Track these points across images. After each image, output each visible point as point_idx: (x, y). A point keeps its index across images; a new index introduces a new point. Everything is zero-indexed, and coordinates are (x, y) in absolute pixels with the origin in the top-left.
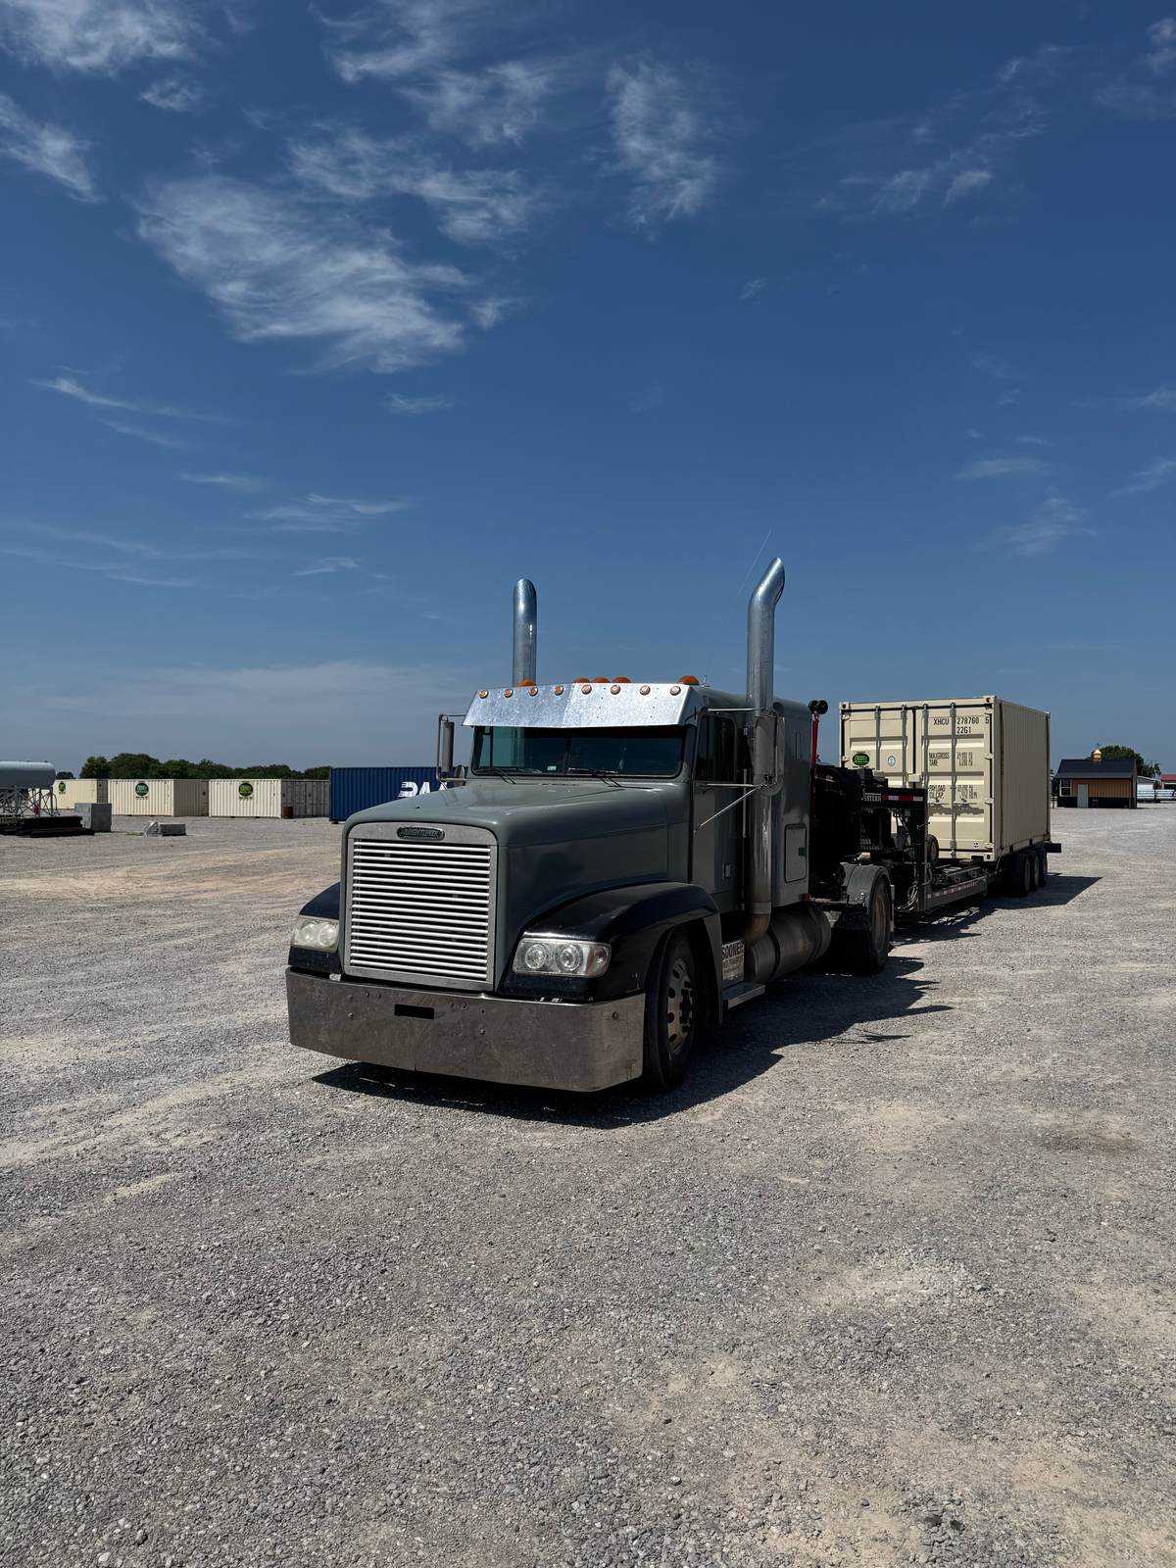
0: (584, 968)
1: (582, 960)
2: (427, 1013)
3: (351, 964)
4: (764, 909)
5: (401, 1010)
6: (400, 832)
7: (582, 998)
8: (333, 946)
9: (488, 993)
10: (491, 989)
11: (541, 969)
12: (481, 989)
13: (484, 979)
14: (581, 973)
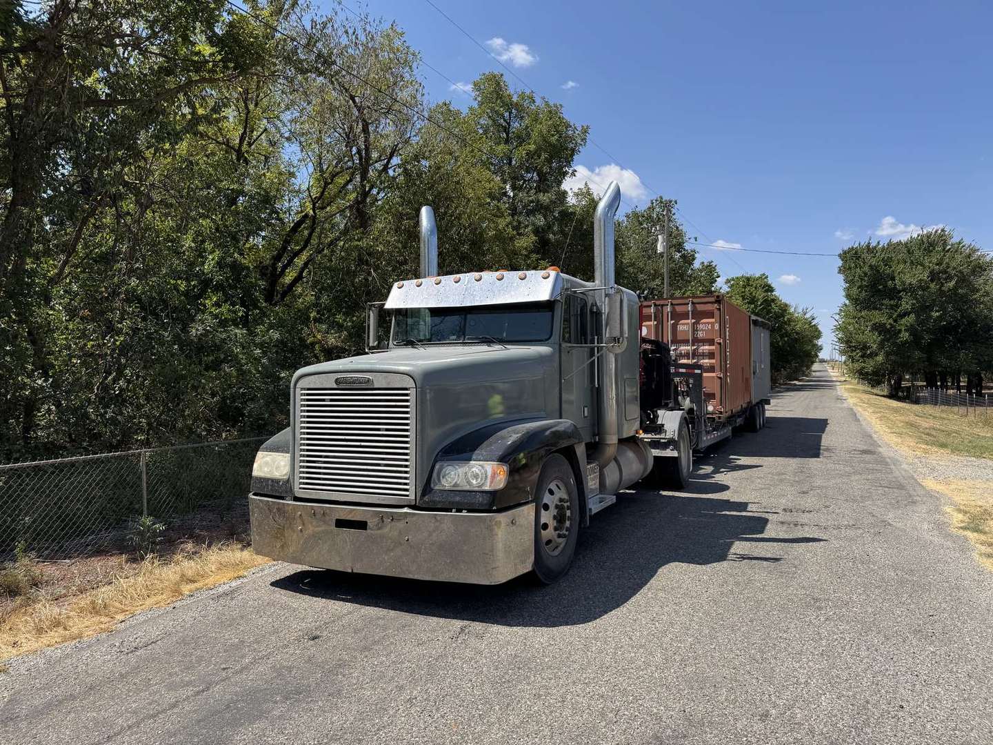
0: (488, 484)
1: (486, 477)
2: (362, 525)
3: (300, 488)
4: (612, 439)
5: (341, 523)
6: (337, 381)
7: (487, 507)
8: (286, 474)
9: (410, 507)
10: (413, 503)
11: (454, 486)
12: (406, 504)
13: (407, 496)
14: (487, 488)
